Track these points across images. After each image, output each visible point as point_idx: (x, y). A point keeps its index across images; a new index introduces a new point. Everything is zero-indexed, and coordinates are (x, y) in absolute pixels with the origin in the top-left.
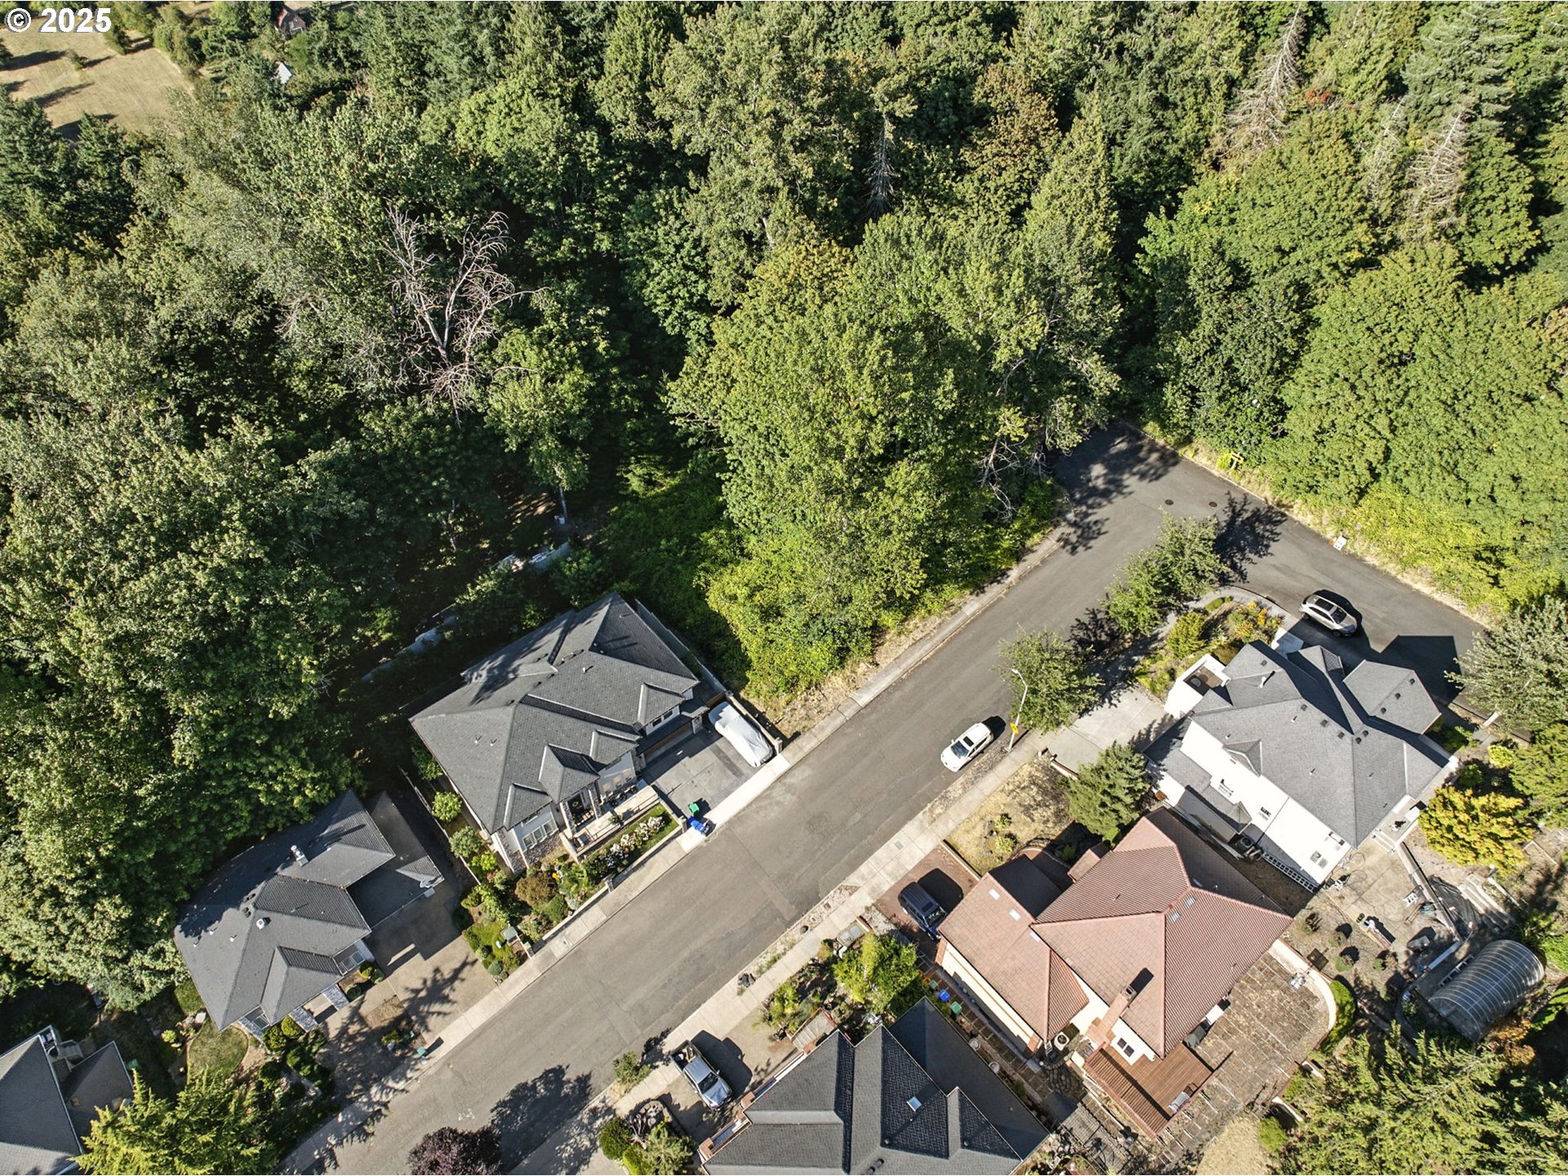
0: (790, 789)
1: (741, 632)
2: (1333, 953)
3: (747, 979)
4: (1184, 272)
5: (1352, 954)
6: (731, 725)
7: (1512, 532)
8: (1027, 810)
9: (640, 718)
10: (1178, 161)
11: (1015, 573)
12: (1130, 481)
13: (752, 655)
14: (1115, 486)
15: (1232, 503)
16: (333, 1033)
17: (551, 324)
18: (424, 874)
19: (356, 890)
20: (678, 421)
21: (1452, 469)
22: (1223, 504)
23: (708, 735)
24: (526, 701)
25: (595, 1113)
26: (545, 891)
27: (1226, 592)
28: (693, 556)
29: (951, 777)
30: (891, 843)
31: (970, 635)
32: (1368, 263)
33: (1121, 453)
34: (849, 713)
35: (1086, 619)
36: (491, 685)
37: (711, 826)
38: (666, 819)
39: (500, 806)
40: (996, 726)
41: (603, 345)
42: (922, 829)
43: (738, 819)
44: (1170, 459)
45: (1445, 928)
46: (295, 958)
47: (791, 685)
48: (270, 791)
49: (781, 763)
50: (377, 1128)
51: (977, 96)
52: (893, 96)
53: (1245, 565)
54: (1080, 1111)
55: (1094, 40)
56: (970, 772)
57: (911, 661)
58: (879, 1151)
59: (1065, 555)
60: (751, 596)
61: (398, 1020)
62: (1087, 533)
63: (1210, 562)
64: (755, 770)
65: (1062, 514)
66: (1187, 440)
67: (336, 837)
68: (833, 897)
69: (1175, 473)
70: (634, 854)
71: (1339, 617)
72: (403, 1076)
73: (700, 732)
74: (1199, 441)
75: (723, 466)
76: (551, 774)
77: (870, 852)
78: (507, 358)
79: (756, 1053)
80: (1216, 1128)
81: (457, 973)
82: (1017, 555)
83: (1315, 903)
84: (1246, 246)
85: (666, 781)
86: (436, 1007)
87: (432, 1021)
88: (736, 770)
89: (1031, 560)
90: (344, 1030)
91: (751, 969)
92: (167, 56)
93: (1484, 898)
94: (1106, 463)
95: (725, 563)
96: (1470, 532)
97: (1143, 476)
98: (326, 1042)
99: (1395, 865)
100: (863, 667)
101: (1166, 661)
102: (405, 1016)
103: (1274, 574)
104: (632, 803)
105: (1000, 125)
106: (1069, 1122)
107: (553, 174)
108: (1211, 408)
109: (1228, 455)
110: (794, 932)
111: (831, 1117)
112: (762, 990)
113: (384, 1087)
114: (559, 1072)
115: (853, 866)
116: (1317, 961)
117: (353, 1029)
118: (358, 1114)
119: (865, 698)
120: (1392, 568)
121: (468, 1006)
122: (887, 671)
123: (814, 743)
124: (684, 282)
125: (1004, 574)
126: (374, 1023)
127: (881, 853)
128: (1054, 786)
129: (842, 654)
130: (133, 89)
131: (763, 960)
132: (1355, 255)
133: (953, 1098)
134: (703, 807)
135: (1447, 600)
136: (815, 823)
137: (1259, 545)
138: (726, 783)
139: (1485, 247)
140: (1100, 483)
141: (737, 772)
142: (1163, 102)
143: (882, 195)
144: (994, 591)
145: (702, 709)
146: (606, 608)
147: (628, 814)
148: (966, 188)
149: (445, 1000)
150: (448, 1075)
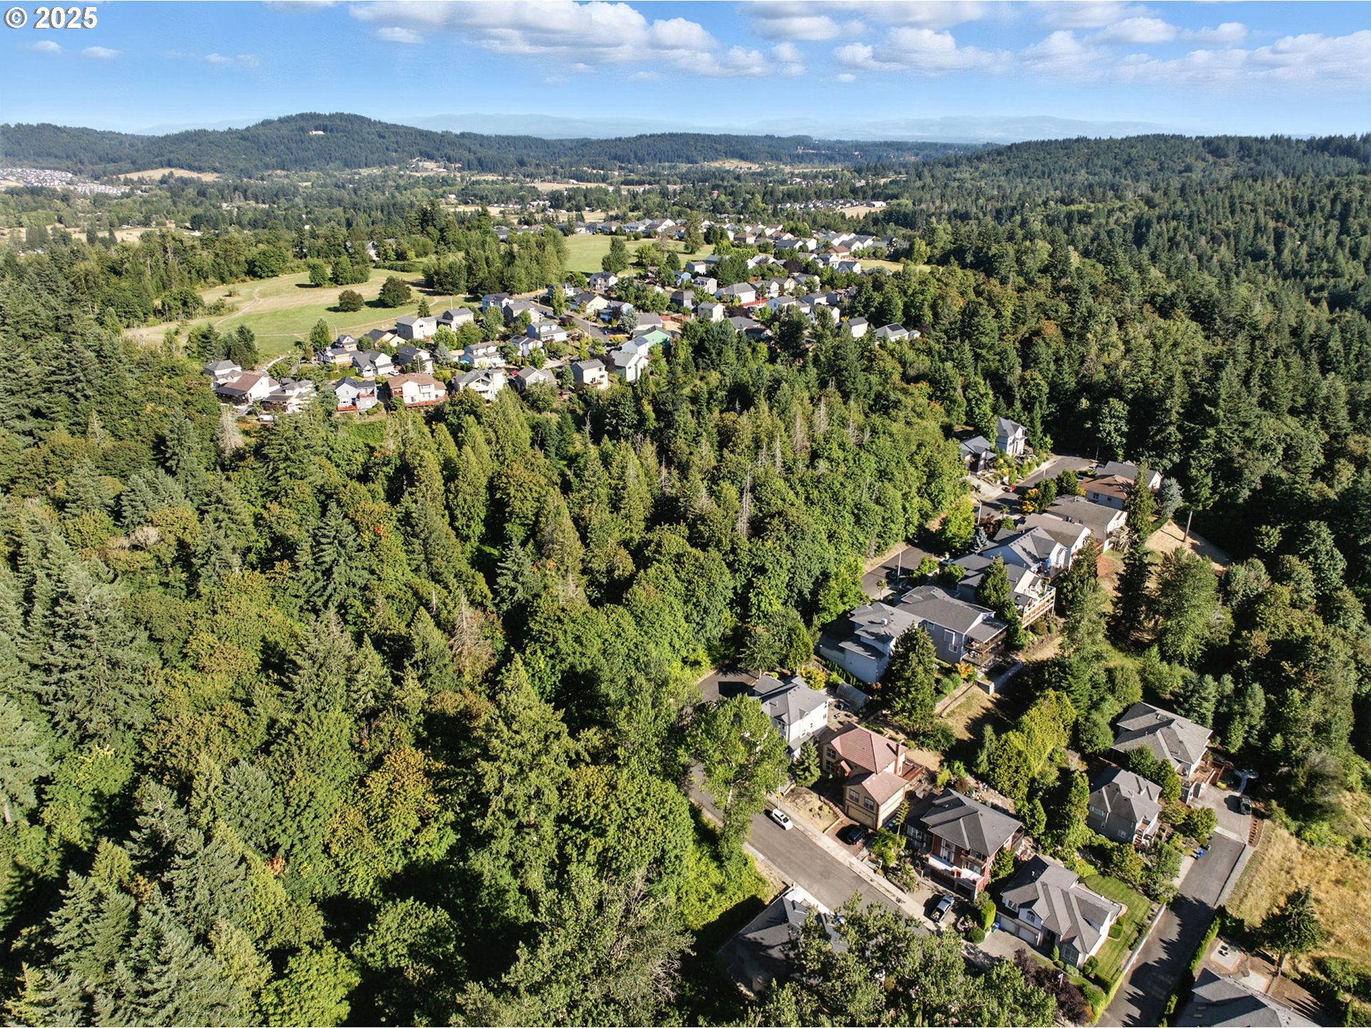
3: (899, 901)
8: (806, 803)
29: (795, 828)
30: (827, 850)
34: (769, 863)
40: (768, 812)
42: (820, 839)
56: (793, 822)
68: (856, 871)
77: (833, 857)
83: (832, 727)
91: (893, 899)
110: (874, 884)
112: (899, 894)
115: (841, 864)
119: (761, 856)
123: (787, 876)
127: (833, 854)
128: (795, 795)
131: (888, 895)
135: (700, 680)
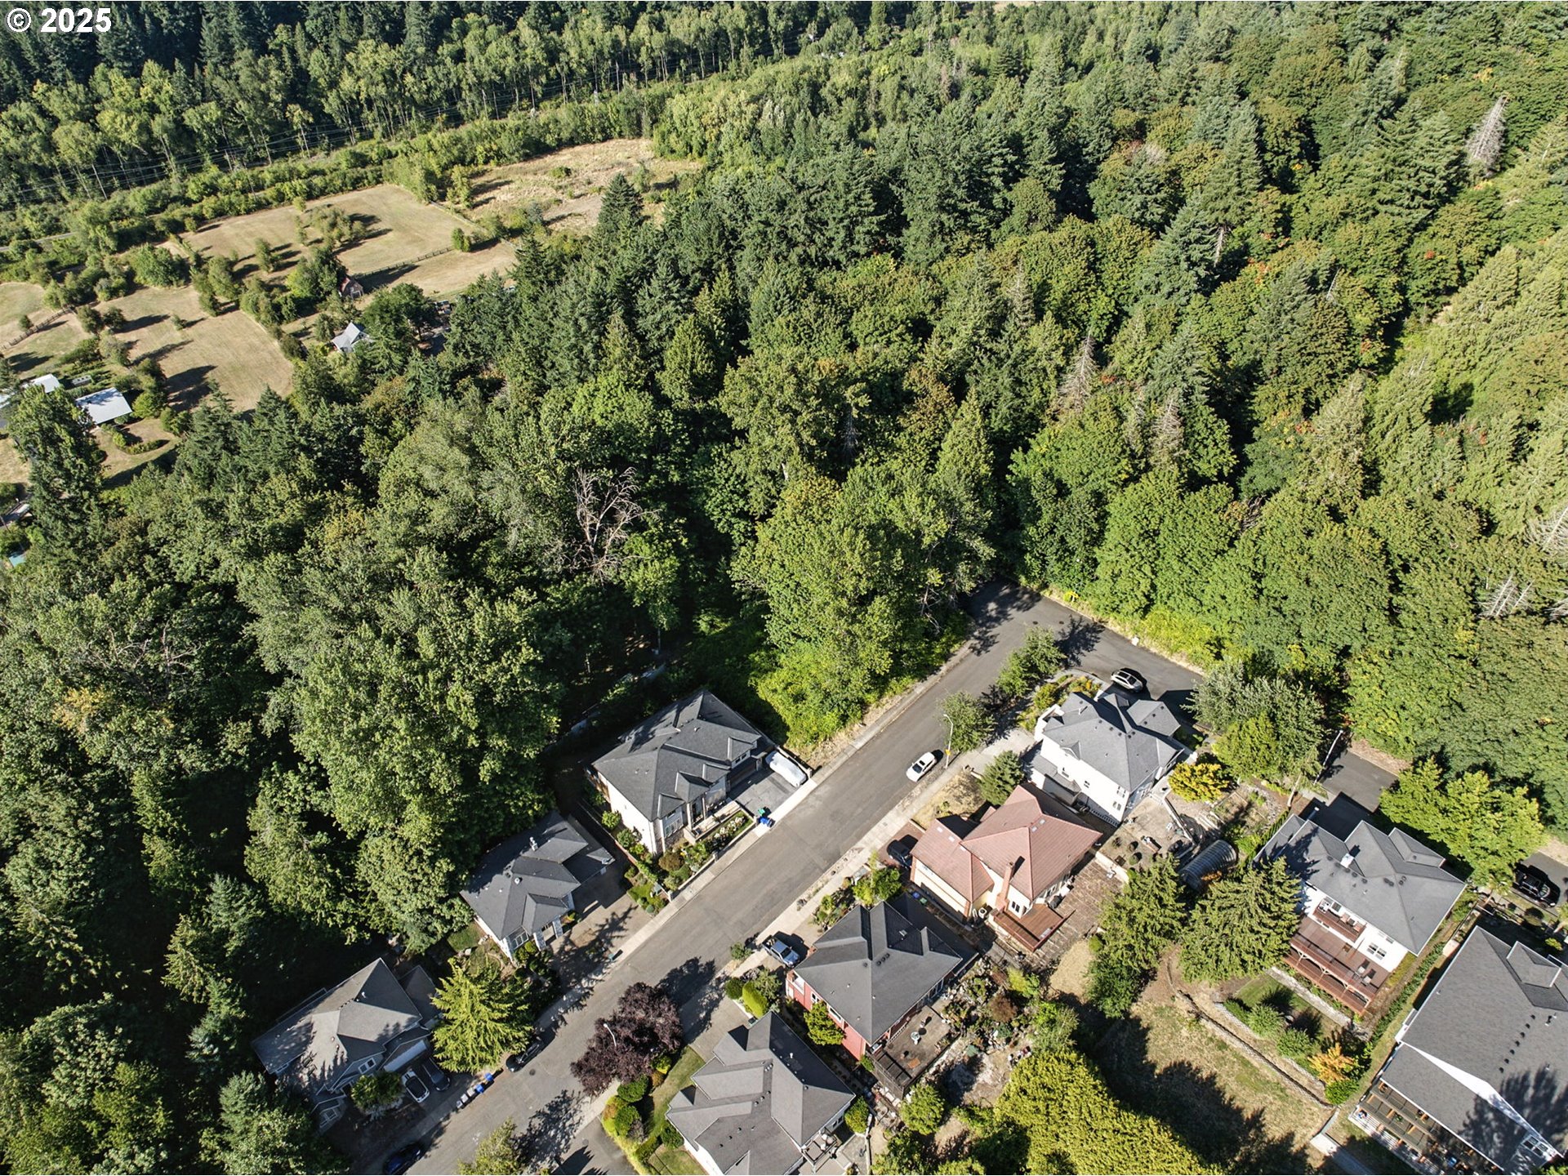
0: (817, 798)
1: (781, 710)
2: (1128, 856)
3: (802, 902)
4: (1028, 490)
5: (1139, 856)
6: (780, 764)
7: (1227, 629)
8: (958, 798)
9: (729, 757)
10: (1031, 416)
11: (944, 668)
12: (1012, 612)
13: (789, 722)
14: (1002, 615)
15: (1073, 621)
16: (556, 951)
17: (654, 530)
18: (602, 857)
19: (567, 863)
20: (737, 585)
21: (1189, 594)
22: (1067, 622)
23: (766, 771)
24: (664, 747)
25: (719, 980)
26: (677, 862)
27: (1068, 672)
28: (747, 668)
29: (914, 784)
30: (881, 823)
31: (921, 704)
32: (1135, 479)
33: (1007, 595)
34: (850, 753)
35: (988, 692)
36: (639, 742)
37: (773, 822)
38: (746, 820)
39: (655, 806)
40: (939, 755)
41: (685, 541)
42: (898, 814)
43: (789, 816)
44: (1036, 597)
45: (1188, 839)
46: (539, 899)
47: (815, 738)
48: (516, 806)
49: (812, 784)
50: (588, 1001)
51: (905, 385)
52: (857, 395)
53: (1080, 657)
54: (995, 947)
55: (974, 344)
56: (924, 781)
57: (886, 721)
58: (887, 950)
59: (974, 656)
60: (785, 688)
61: (593, 942)
62: (987, 643)
63: (1054, 653)
64: (796, 789)
65: (971, 632)
66: (1045, 586)
67: (552, 835)
68: (849, 855)
69: (1039, 606)
70: (728, 839)
71: (1132, 681)
72: (601, 972)
73: (761, 770)
74: (1053, 586)
75: (767, 609)
76: (681, 787)
77: (868, 829)
78: (631, 551)
79: (810, 938)
80: (1067, 947)
81: (626, 915)
82: (946, 657)
83: (1118, 833)
84: (1064, 473)
85: (744, 797)
86: (616, 934)
87: (614, 941)
88: (784, 789)
89: (953, 660)
90: (562, 949)
91: (804, 896)
92: (252, 318)
93: (1208, 823)
94: (997, 602)
95: (766, 671)
96: (1207, 630)
97: (1019, 608)
98: (552, 956)
99: (1162, 811)
100: (856, 727)
101: (1035, 711)
102: (598, 939)
103: (1096, 660)
104: (725, 810)
105: (920, 402)
106: (989, 953)
107: (648, 438)
108: (1054, 567)
109: (1070, 593)
110: (828, 875)
111: (861, 939)
112: (811, 906)
113: (589, 980)
114: (695, 961)
115: (859, 837)
116: (1120, 862)
117: (567, 948)
118: (575, 995)
119: (860, 745)
120: (1165, 654)
121: (635, 931)
122: (871, 728)
123: (830, 771)
124: (731, 501)
125: (938, 669)
126: (580, 944)
127: (875, 829)
128: (973, 785)
129: (844, 719)
130: (227, 344)
131: (811, 891)
132: (1124, 476)
133: (924, 932)
134: (767, 811)
135: (1194, 669)
136: (834, 816)
137: (1088, 645)
138: (779, 798)
139: (1206, 466)
140: (993, 614)
141: (785, 791)
142: (1019, 382)
143: (851, 445)
144: (932, 679)
145: (763, 754)
146: (700, 698)
147: (723, 816)
148: (901, 440)
149: (621, 929)
150: (628, 969)
